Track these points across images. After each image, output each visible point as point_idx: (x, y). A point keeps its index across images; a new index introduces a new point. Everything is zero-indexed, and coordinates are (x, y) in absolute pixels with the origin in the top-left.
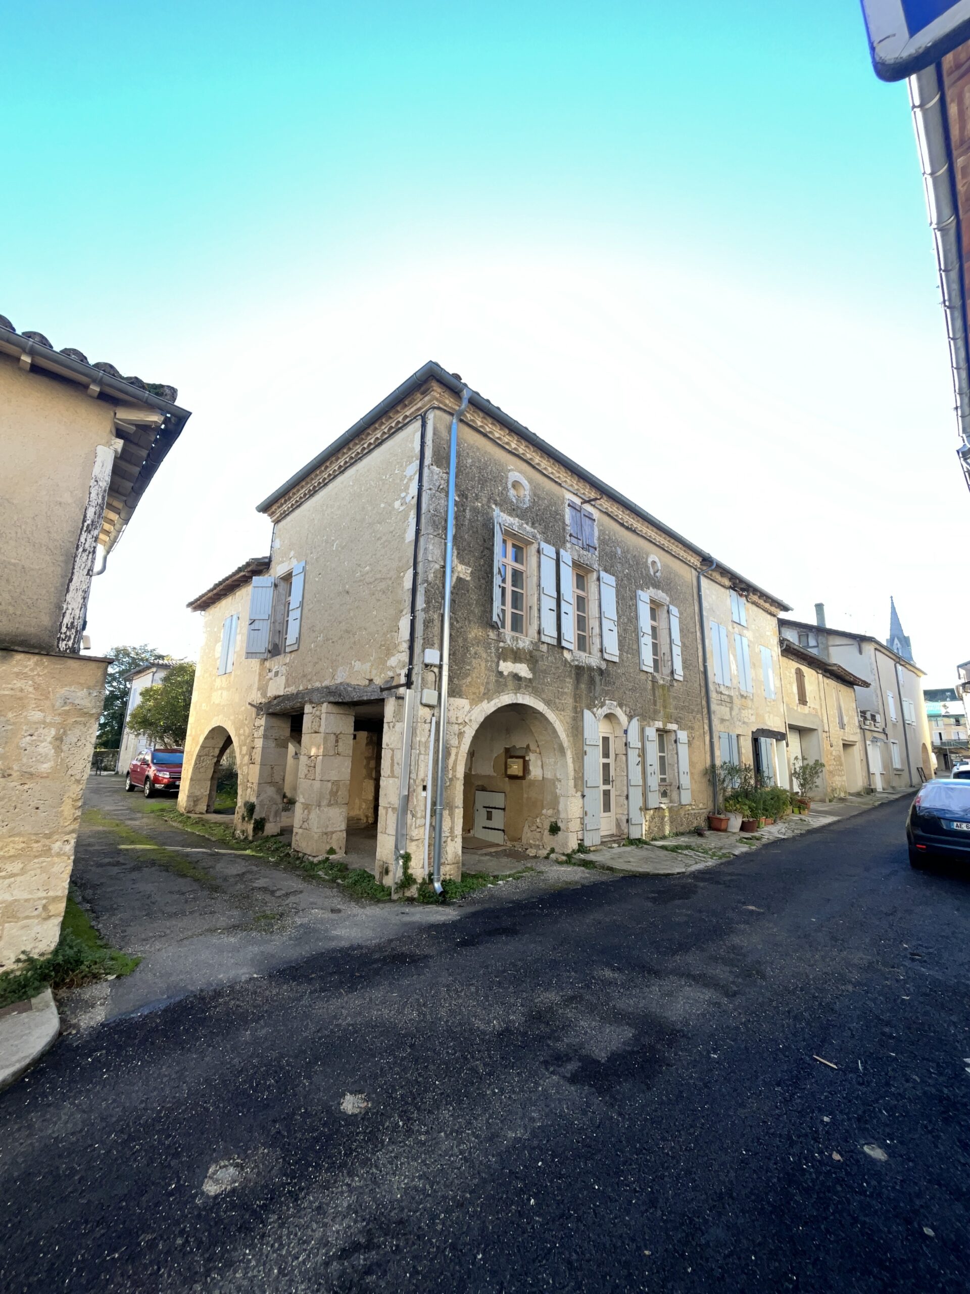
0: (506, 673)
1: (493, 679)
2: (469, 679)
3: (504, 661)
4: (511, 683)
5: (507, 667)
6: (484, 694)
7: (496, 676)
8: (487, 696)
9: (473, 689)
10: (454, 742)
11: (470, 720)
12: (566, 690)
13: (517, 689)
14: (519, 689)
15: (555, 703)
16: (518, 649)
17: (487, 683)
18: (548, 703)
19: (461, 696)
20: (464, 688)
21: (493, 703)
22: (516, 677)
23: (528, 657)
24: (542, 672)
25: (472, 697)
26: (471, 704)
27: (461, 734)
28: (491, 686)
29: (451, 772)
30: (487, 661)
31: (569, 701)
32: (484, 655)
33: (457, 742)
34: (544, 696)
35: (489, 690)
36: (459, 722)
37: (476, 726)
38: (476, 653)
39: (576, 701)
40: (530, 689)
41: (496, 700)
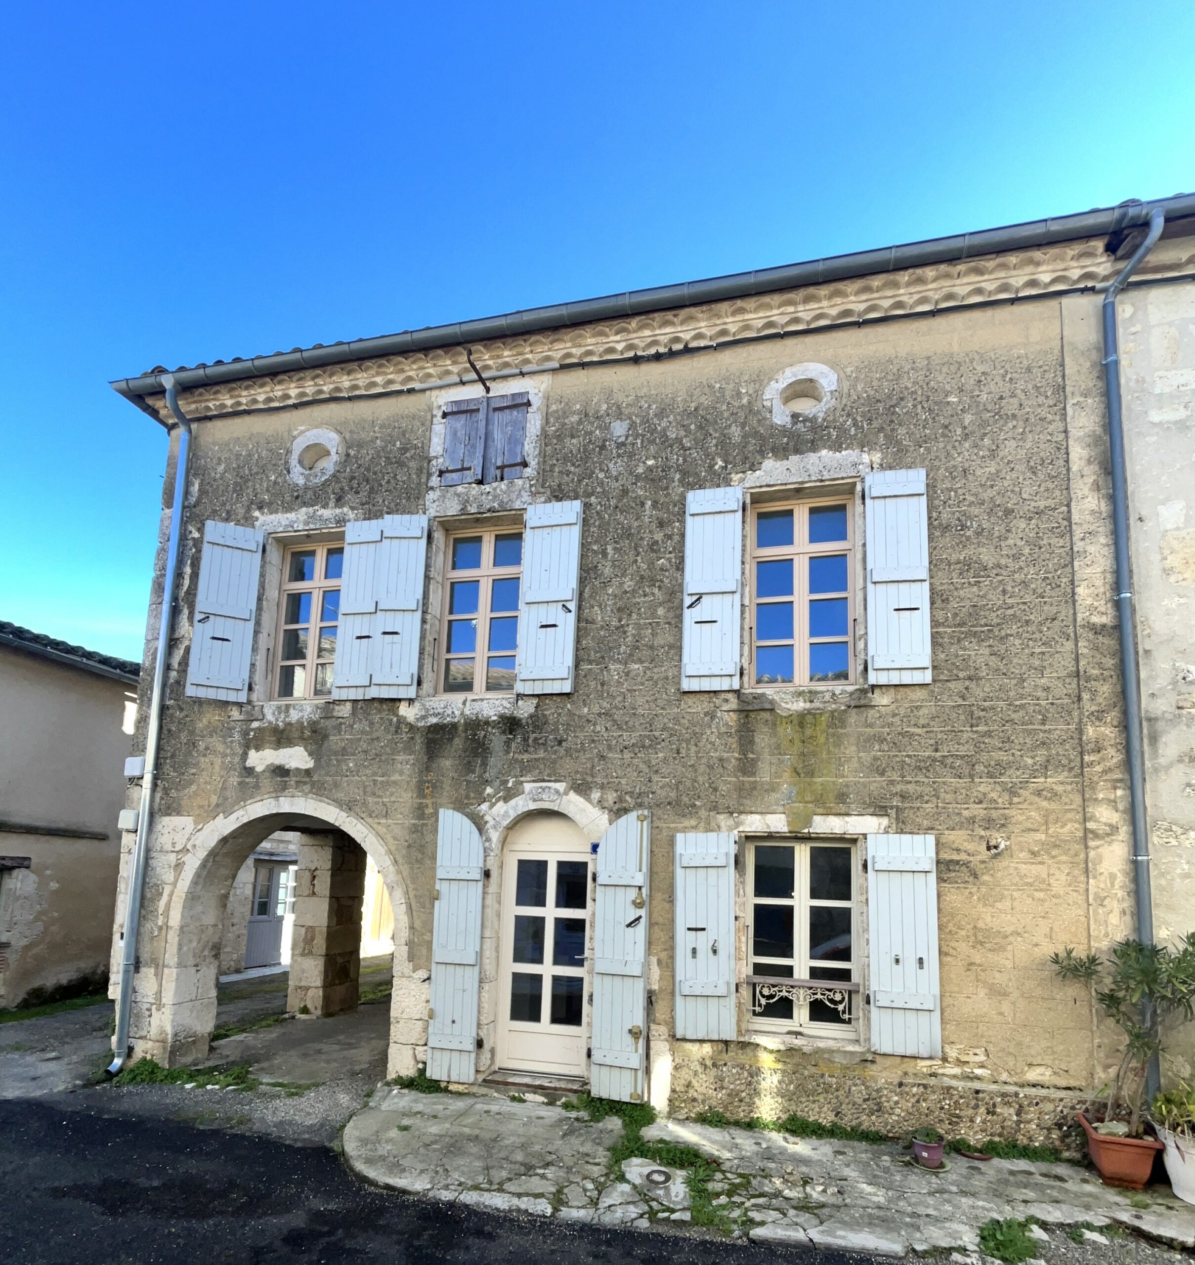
0: (259, 769)
1: (234, 780)
2: (194, 788)
3: (257, 749)
4: (266, 783)
5: (260, 759)
6: (217, 805)
7: (241, 775)
8: (223, 808)
9: (199, 801)
10: (168, 876)
11: (194, 846)
12: (396, 777)
13: (281, 790)
14: (284, 789)
15: (365, 804)
16: (290, 724)
17: (223, 789)
18: (348, 806)
19: (179, 814)
20: (185, 802)
21: (233, 817)
22: (280, 771)
23: (307, 733)
24: (336, 753)
25: (198, 812)
26: (196, 823)
27: (179, 866)
28: (231, 794)
29: (161, 918)
30: (224, 755)
31: (406, 798)
32: (220, 748)
33: (172, 879)
34: (341, 795)
35: (226, 799)
36: (177, 849)
37: (202, 854)
38: (207, 748)
39: (421, 794)
40: (307, 788)
41: (241, 812)
